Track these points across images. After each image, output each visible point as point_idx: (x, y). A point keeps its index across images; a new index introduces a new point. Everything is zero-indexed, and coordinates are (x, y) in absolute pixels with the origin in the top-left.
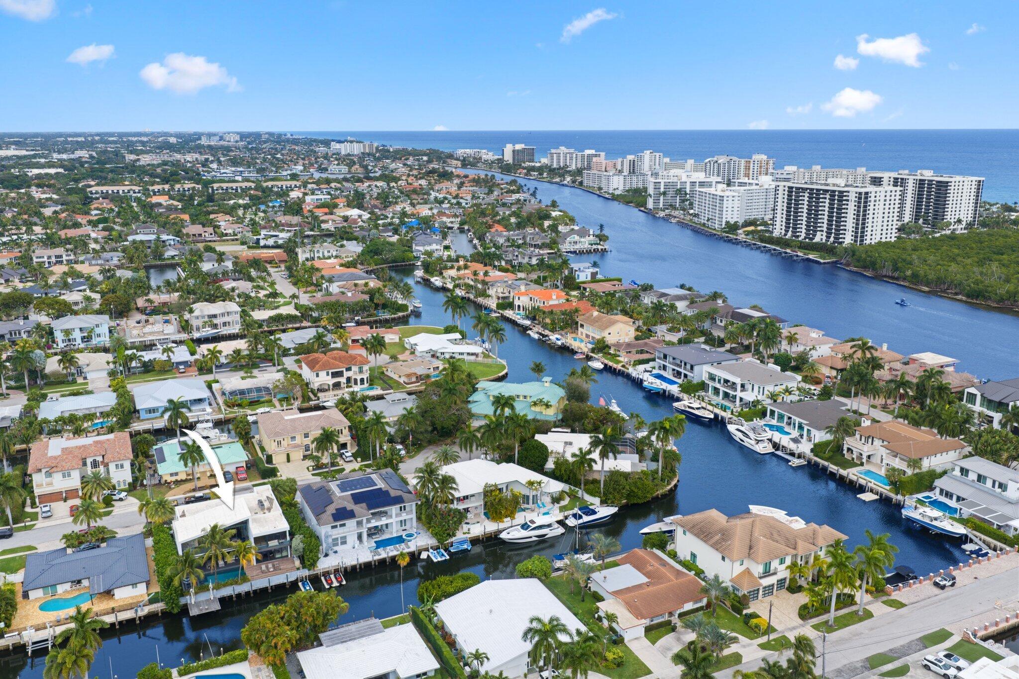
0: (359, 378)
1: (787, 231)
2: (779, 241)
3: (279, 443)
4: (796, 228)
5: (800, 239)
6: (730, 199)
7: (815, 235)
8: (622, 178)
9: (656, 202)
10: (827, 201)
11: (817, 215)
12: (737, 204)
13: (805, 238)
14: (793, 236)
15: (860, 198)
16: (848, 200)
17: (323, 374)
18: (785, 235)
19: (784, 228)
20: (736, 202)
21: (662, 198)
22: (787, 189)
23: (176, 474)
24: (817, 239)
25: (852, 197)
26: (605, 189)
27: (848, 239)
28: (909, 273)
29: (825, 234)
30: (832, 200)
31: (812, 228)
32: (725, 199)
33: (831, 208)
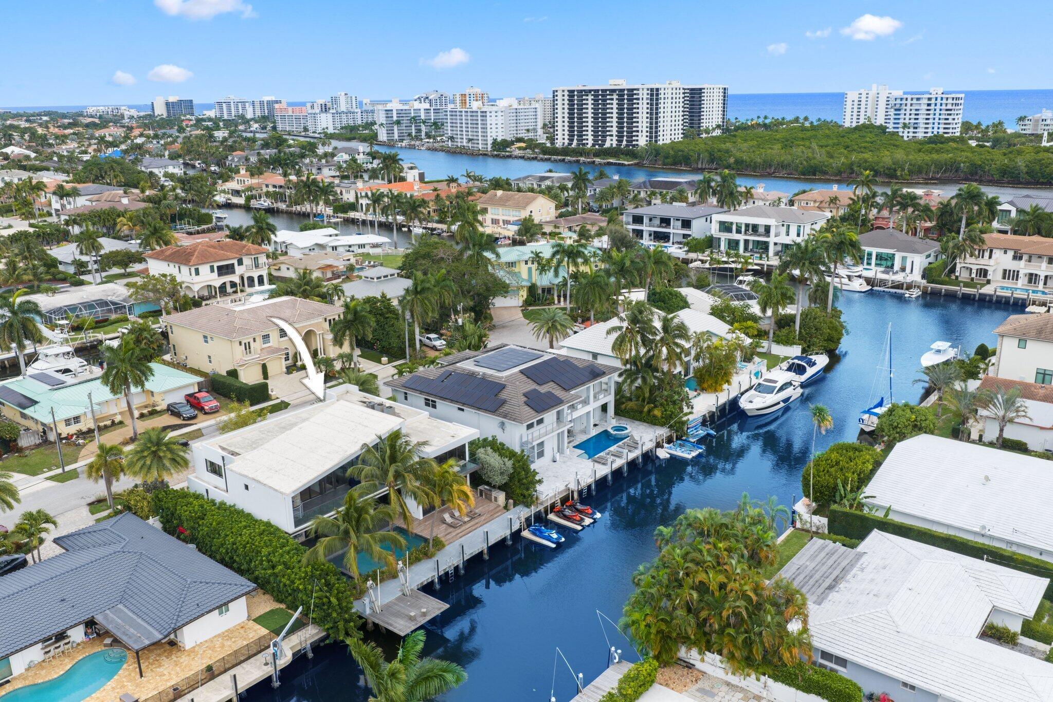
0: (255, 275)
1: (571, 140)
2: (565, 151)
3: (248, 347)
4: (582, 136)
5: (589, 146)
6: (493, 114)
7: (605, 141)
8: (330, 116)
9: (390, 132)
10: (615, 102)
11: (605, 118)
12: (500, 120)
13: (594, 145)
14: (578, 145)
15: (652, 95)
16: (638, 99)
17: (204, 269)
18: (570, 144)
19: (566, 137)
20: (500, 118)
21: (396, 128)
22: (566, 93)
23: (77, 419)
24: (607, 145)
25: (644, 95)
26: (311, 129)
27: (642, 141)
28: (732, 160)
29: (615, 138)
30: (621, 100)
31: (601, 132)
32: (488, 114)
33: (620, 109)
